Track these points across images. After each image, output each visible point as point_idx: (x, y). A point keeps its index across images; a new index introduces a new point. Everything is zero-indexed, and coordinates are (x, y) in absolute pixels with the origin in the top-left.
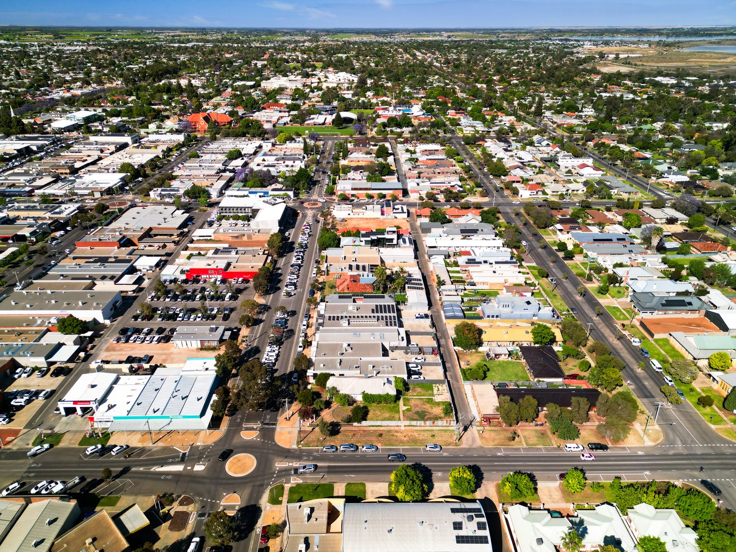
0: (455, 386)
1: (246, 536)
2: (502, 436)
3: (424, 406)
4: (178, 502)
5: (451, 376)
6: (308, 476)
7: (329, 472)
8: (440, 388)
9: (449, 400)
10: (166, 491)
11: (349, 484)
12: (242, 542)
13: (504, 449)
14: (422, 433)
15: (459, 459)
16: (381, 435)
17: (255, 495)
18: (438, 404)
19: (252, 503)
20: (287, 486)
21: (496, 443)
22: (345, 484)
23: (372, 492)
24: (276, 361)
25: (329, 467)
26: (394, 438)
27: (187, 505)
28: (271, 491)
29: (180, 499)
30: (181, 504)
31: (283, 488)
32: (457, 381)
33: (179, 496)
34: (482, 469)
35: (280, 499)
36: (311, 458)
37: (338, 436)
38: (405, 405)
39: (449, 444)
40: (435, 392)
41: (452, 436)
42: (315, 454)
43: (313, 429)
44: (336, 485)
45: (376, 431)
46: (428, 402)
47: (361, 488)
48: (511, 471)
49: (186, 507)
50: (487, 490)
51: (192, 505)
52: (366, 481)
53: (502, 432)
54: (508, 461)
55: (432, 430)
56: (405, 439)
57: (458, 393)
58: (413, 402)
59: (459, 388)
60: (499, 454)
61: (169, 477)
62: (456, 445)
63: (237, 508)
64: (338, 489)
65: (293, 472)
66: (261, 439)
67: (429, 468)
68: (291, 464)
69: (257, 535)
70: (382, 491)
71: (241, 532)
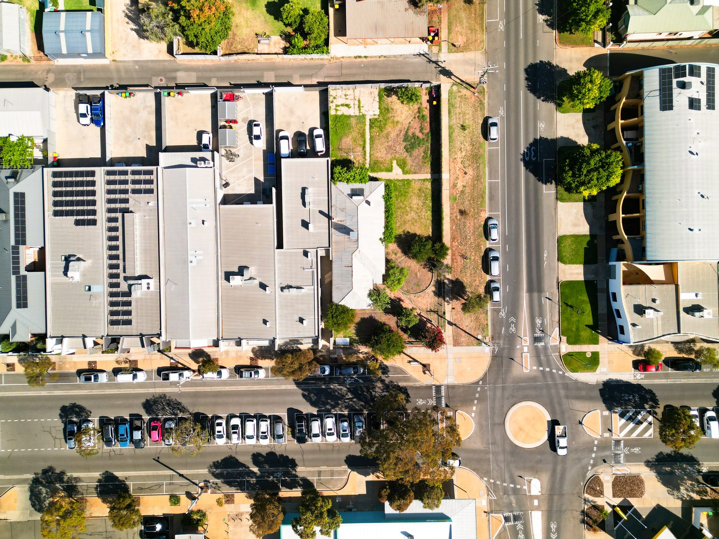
0: (337, 72)
1: (650, 392)
2: (463, 15)
3: (393, 135)
4: (595, 499)
5: (302, 77)
6: (547, 320)
7: (540, 290)
8: (340, 101)
9: (375, 89)
10: (578, 522)
11: (560, 259)
12: (658, 394)
13: (490, 17)
14: (458, 144)
15: (512, 91)
16: (462, 212)
17: (584, 393)
18: (385, 110)
19: (598, 393)
20: (565, 348)
21: (477, 27)
22: (561, 265)
23: (575, 225)
24: (260, 418)
25: (530, 290)
26: (467, 190)
27: (601, 484)
28: (574, 371)
29: (591, 498)
30: (600, 493)
31: (570, 355)
32: (321, 67)
33: (586, 500)
34: (531, 61)
35: (589, 355)
36: (512, 319)
37: (466, 280)
38: (390, 170)
39: (481, 103)
40: (353, 112)
41: (464, 98)
42: (503, 314)
43: (450, 323)
44: (563, 278)
45: (452, 221)
46: (381, 129)
47: (568, 242)
48: (535, 18)
49: (605, 485)
50: (571, 61)
51: (601, 477)
52: (554, 234)
53: (454, 12)
54: (517, 18)
55: (450, 127)
56: (470, 172)
57: (354, 71)
58: (381, 154)
59: (341, 67)
60: (501, 27)
61: (553, 526)
62: (482, 92)
63: (606, 413)
64: (571, 274)
65: (540, 345)
66: (474, 405)
67: (531, 140)
68: (526, 349)
69: (646, 377)
70: (574, 211)
71: (644, 400)
